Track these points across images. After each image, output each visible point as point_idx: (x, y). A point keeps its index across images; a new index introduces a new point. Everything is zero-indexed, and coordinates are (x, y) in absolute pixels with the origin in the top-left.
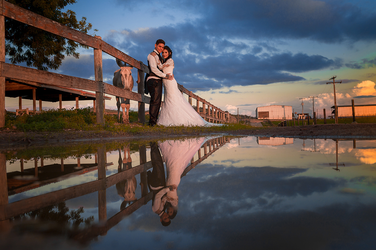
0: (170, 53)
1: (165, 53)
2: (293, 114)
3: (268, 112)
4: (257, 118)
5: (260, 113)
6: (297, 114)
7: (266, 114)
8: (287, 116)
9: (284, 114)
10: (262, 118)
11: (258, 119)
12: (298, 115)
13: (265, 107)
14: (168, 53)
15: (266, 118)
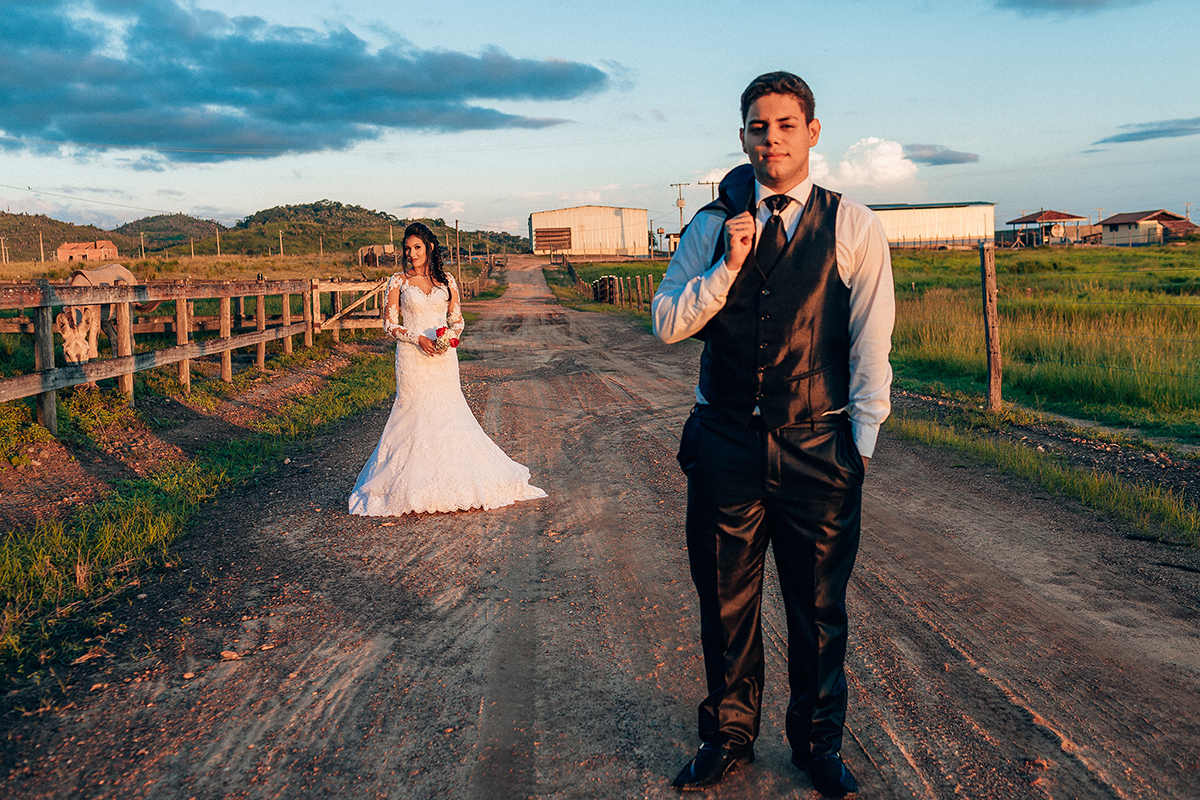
0: (433, 245)
1: (413, 249)
2: (650, 234)
3: (569, 230)
4: (532, 252)
5: (542, 233)
6: (664, 236)
7: (561, 236)
8: (629, 245)
9: (623, 237)
10: (548, 252)
11: (536, 253)
12: (668, 236)
13: (557, 213)
14: (423, 247)
15: (559, 252)
